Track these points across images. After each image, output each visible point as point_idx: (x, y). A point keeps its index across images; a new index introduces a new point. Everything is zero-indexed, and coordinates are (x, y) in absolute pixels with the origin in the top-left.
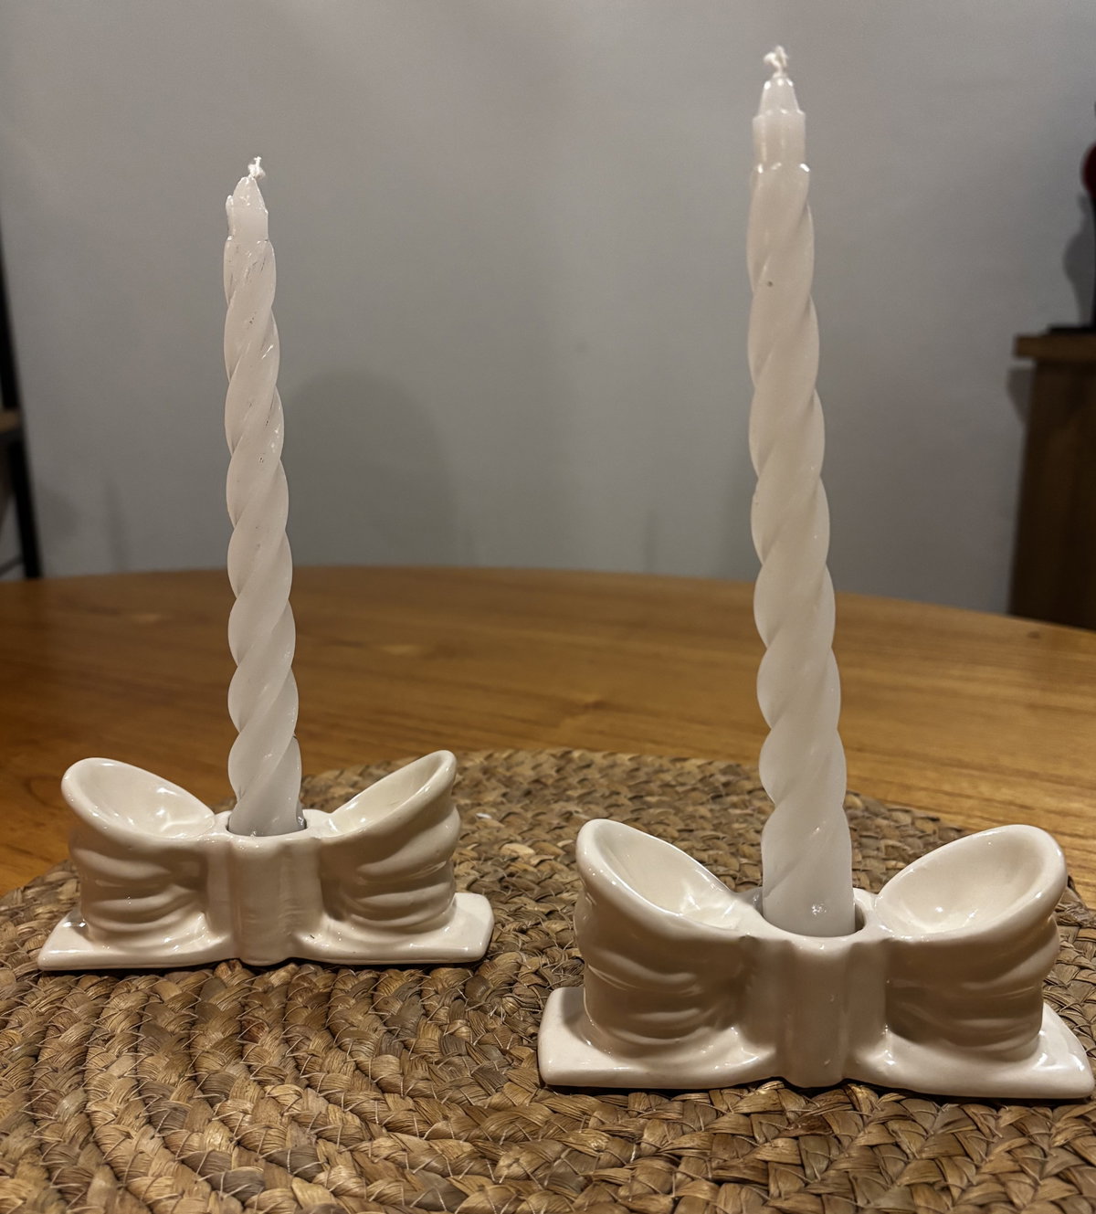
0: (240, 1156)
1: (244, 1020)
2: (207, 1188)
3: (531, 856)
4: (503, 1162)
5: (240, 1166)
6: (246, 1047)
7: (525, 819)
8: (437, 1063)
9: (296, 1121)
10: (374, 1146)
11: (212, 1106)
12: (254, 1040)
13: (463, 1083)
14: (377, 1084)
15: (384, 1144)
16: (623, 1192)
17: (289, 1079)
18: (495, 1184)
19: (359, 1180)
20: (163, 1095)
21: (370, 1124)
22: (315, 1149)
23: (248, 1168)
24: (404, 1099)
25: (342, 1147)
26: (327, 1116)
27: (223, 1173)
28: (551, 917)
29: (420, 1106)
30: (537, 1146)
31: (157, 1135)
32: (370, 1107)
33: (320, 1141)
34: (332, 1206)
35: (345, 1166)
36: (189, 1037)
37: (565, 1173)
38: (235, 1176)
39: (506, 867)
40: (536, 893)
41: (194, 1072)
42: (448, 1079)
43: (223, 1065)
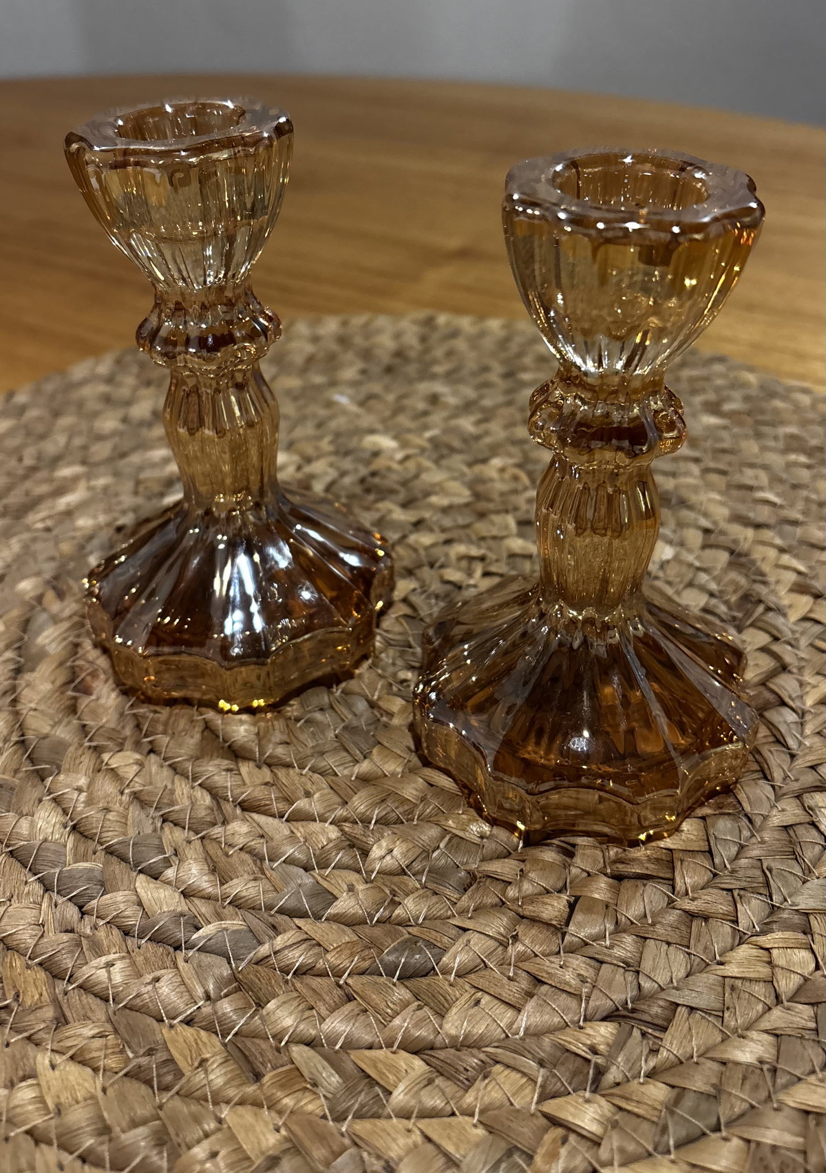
0: (75, 848)
1: (78, 666)
2: (38, 888)
3: (394, 450)
4: (376, 852)
5: (75, 862)
6: (79, 701)
7: (386, 403)
8: (297, 720)
9: (138, 799)
10: (228, 833)
11: (43, 780)
12: (87, 691)
13: (327, 748)
14: (230, 747)
15: (240, 830)
16: (512, 892)
17: (128, 744)
18: (367, 882)
19: (212, 878)
21: (222, 802)
22: (160, 839)
23: (86, 865)
24: (259, 767)
25: (191, 833)
26: (172, 792)
27: (57, 871)
28: (419, 527)
29: (278, 778)
30: (411, 831)
32: (223, 780)
33: (167, 827)
34: (182, 915)
35: (195, 859)
36: (13, 689)
37: (445, 867)
38: (71, 876)
39: (368, 463)
40: (402, 495)
41: (23, 735)
42: (311, 744)
43: (53, 727)
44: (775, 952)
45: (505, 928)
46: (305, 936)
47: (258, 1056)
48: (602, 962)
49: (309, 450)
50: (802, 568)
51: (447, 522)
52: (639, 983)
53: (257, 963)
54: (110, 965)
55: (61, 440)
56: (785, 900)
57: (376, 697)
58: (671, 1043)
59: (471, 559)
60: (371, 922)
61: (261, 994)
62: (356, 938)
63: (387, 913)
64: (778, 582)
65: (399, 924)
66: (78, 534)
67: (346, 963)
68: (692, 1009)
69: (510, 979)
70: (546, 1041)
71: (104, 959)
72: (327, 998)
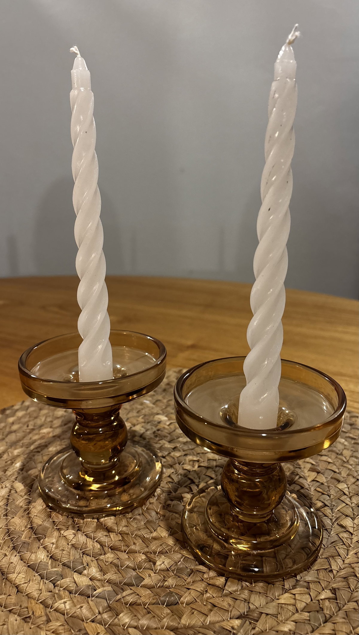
0: (52, 564)
2: (39, 578)
3: (166, 421)
4: (158, 563)
5: (52, 568)
7: (163, 403)
8: (131, 518)
9: (74, 547)
10: (106, 557)
11: (39, 541)
13: (142, 527)
14: (106, 528)
15: (110, 556)
16: (206, 576)
17: (70, 527)
18: (155, 573)
19: (101, 573)
20: (19, 536)
21: (104, 547)
22: (82, 560)
23: (56, 569)
24: (117, 535)
25: (93, 558)
26: (86, 544)
27: (46, 571)
28: (175, 450)
29: (124, 538)
30: (171, 556)
31: (18, 555)
32: (104, 539)
33: (84, 556)
34: (90, 585)
35: (94, 567)
36: (28, 509)
37: (182, 568)
38: (50, 573)
39: (156, 426)
40: (169, 438)
41: (32, 525)
42: (135, 526)
43: (43, 522)
44: (297, 595)
45: (203, 588)
46: (134, 592)
47: (117, 631)
48: (236, 599)
49: (135, 421)
50: (314, 463)
51: (186, 448)
52: (249, 606)
53: (116, 601)
54: (65, 603)
55: (43, 419)
56: (301, 578)
57: (159, 511)
58: (259, 625)
59: (194, 461)
60: (156, 587)
61: (118, 611)
62: (150, 592)
63: (162, 584)
64: (304, 468)
65: (166, 588)
66: (50, 453)
67: (147, 601)
68: (267, 614)
69: (204, 605)
70: (217, 625)
71: (63, 601)
72: (141, 612)
